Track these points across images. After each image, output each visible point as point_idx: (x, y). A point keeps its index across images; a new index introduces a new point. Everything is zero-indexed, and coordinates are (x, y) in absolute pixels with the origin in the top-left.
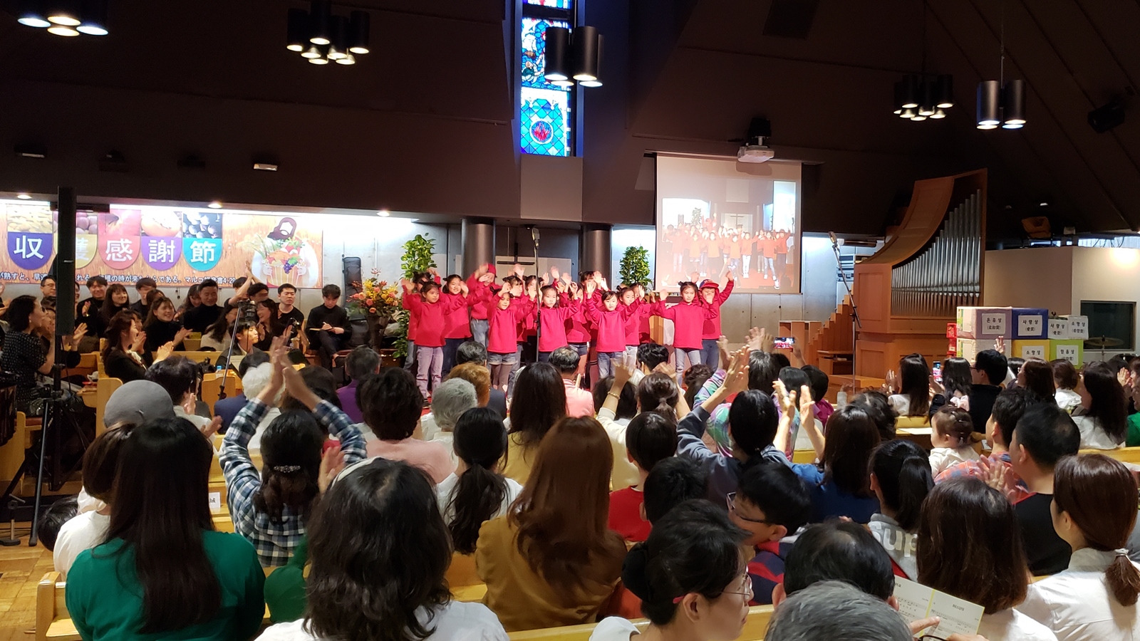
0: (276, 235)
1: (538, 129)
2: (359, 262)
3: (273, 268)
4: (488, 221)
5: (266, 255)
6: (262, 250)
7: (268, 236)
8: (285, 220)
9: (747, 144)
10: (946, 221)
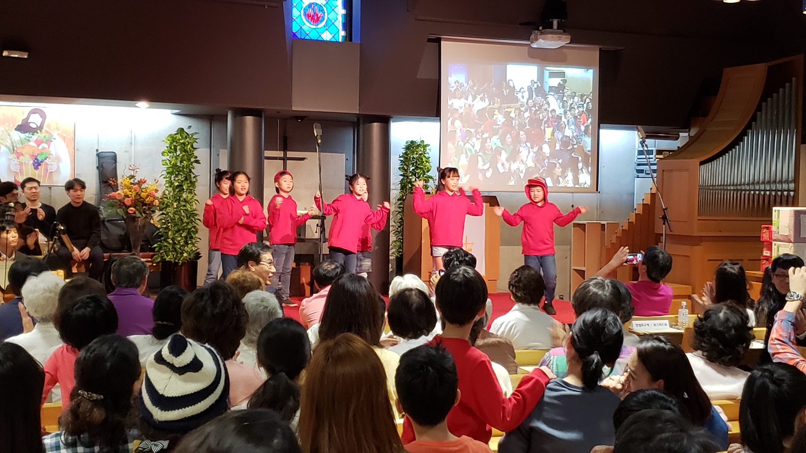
0: (24, 128)
1: (311, 12)
2: (114, 158)
3: (21, 164)
4: (256, 113)
5: (14, 150)
6: (9, 143)
7: (15, 129)
8: (34, 112)
9: (541, 28)
10: (759, 113)
